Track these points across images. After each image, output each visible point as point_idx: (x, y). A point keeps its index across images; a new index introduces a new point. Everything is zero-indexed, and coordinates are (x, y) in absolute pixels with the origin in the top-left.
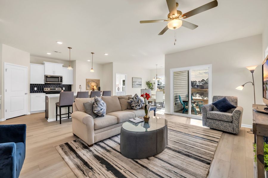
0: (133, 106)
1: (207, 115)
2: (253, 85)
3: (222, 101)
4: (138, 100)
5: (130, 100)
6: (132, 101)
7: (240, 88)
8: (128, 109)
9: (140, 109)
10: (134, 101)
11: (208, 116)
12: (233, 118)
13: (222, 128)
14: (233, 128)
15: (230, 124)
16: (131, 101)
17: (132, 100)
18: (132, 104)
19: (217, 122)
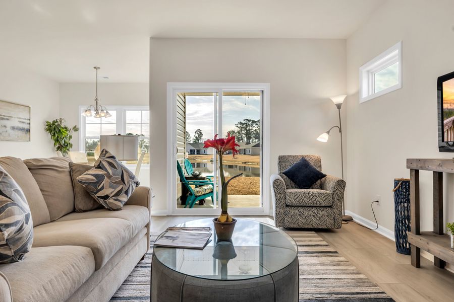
0: (106, 197)
1: (288, 198)
2: (340, 132)
3: (302, 165)
4: (119, 171)
5: (90, 172)
6: (100, 178)
7: (324, 138)
8: (74, 211)
9: (126, 204)
10: (109, 177)
11: (289, 200)
12: (334, 196)
13: (315, 223)
14: (334, 219)
15: (329, 210)
16: (96, 176)
17: (100, 172)
18: (102, 188)
19: (307, 212)
